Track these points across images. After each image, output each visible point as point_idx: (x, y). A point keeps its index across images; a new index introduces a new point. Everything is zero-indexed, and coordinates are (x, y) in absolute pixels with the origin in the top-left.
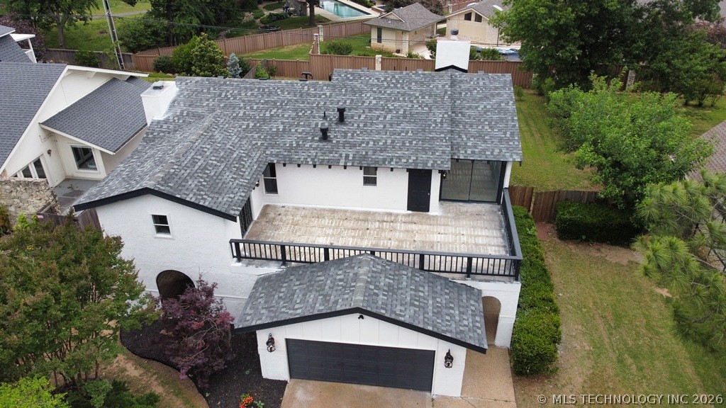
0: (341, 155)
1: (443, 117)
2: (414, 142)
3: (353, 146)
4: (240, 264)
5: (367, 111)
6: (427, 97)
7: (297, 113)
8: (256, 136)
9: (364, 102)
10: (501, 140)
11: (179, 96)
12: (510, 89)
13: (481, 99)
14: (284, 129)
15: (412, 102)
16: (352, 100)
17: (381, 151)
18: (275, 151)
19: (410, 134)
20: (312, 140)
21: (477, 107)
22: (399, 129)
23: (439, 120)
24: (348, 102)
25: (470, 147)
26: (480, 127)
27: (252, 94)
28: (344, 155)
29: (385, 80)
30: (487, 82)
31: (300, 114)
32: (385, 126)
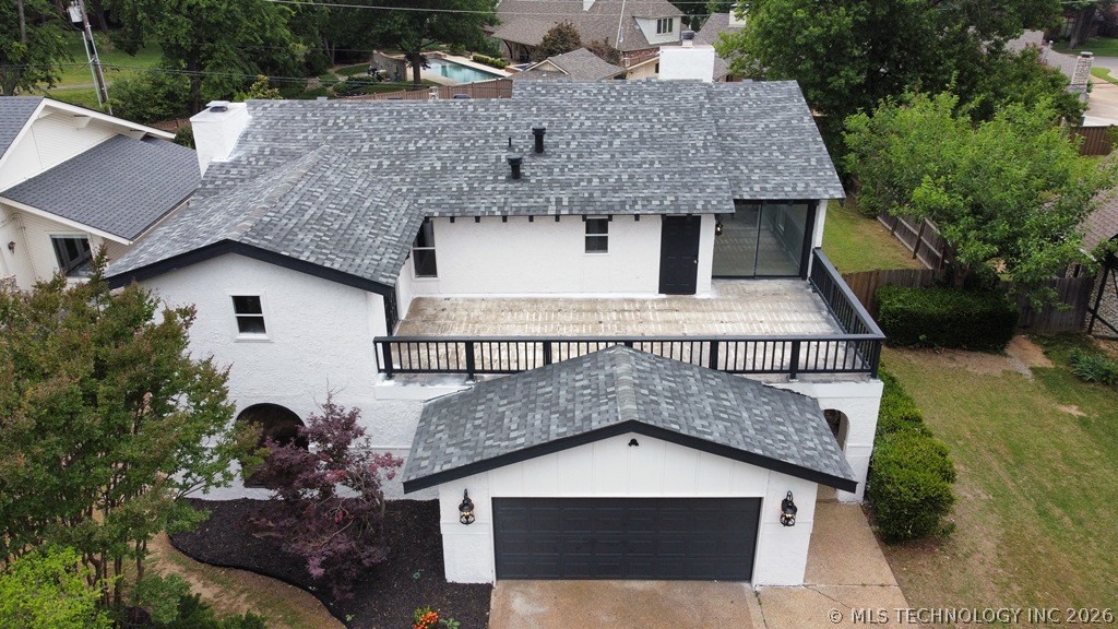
0: (548, 200)
1: (706, 139)
2: (667, 176)
3: (565, 185)
4: (391, 383)
5: (578, 136)
6: (672, 114)
7: (462, 145)
8: (397, 179)
9: (570, 125)
10: (803, 170)
11: (253, 126)
12: (799, 101)
13: (757, 116)
14: (444, 168)
15: (650, 121)
16: (551, 122)
17: (615, 191)
18: (433, 199)
19: (657, 165)
20: (495, 181)
21: (754, 127)
22: (637, 159)
23: (700, 144)
25: (756, 182)
26: (766, 154)
27: (380, 120)
28: (553, 200)
29: (600, 93)
30: (761, 92)
31: (466, 145)
32: (613, 156)
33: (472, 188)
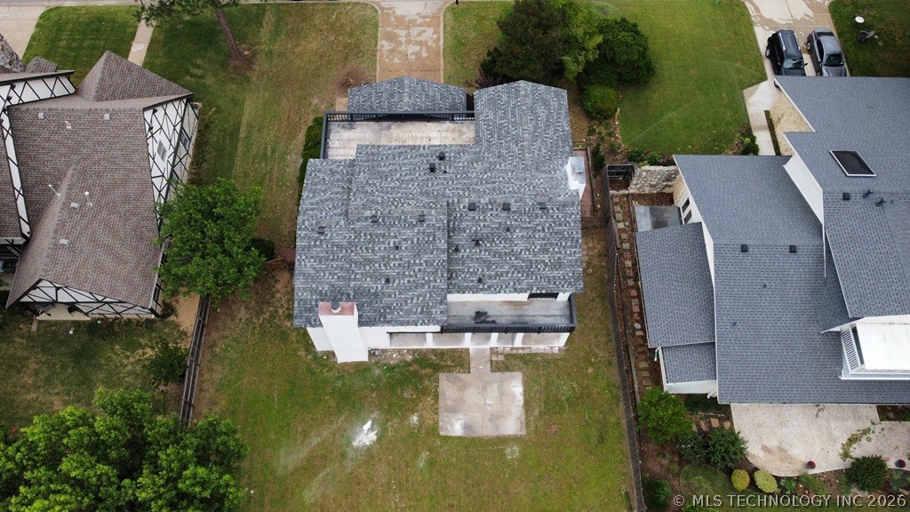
5: (415, 179)
8: (491, 159)
9: (418, 185)
10: (319, 172)
13: (327, 200)
14: (472, 164)
15: (381, 187)
16: (427, 187)
19: (383, 164)
20: (450, 157)
21: (331, 194)
22: (391, 167)
23: (362, 173)
24: (430, 185)
25: (342, 165)
26: (332, 179)
27: (508, 188)
29: (403, 204)
33: (459, 154)
